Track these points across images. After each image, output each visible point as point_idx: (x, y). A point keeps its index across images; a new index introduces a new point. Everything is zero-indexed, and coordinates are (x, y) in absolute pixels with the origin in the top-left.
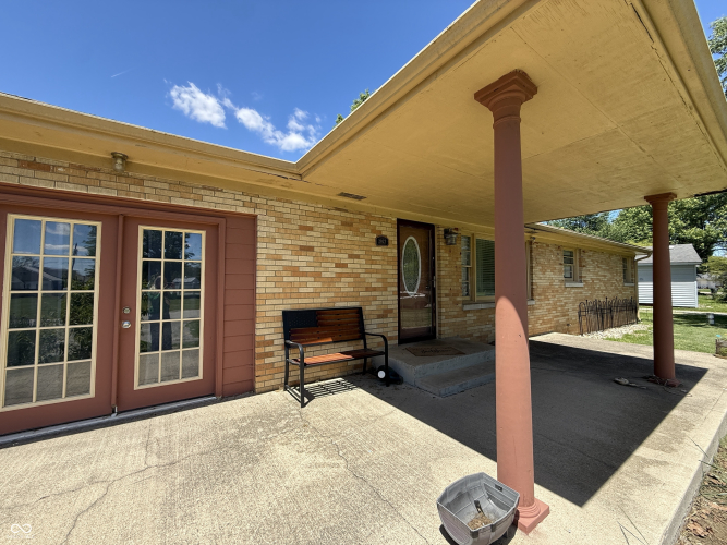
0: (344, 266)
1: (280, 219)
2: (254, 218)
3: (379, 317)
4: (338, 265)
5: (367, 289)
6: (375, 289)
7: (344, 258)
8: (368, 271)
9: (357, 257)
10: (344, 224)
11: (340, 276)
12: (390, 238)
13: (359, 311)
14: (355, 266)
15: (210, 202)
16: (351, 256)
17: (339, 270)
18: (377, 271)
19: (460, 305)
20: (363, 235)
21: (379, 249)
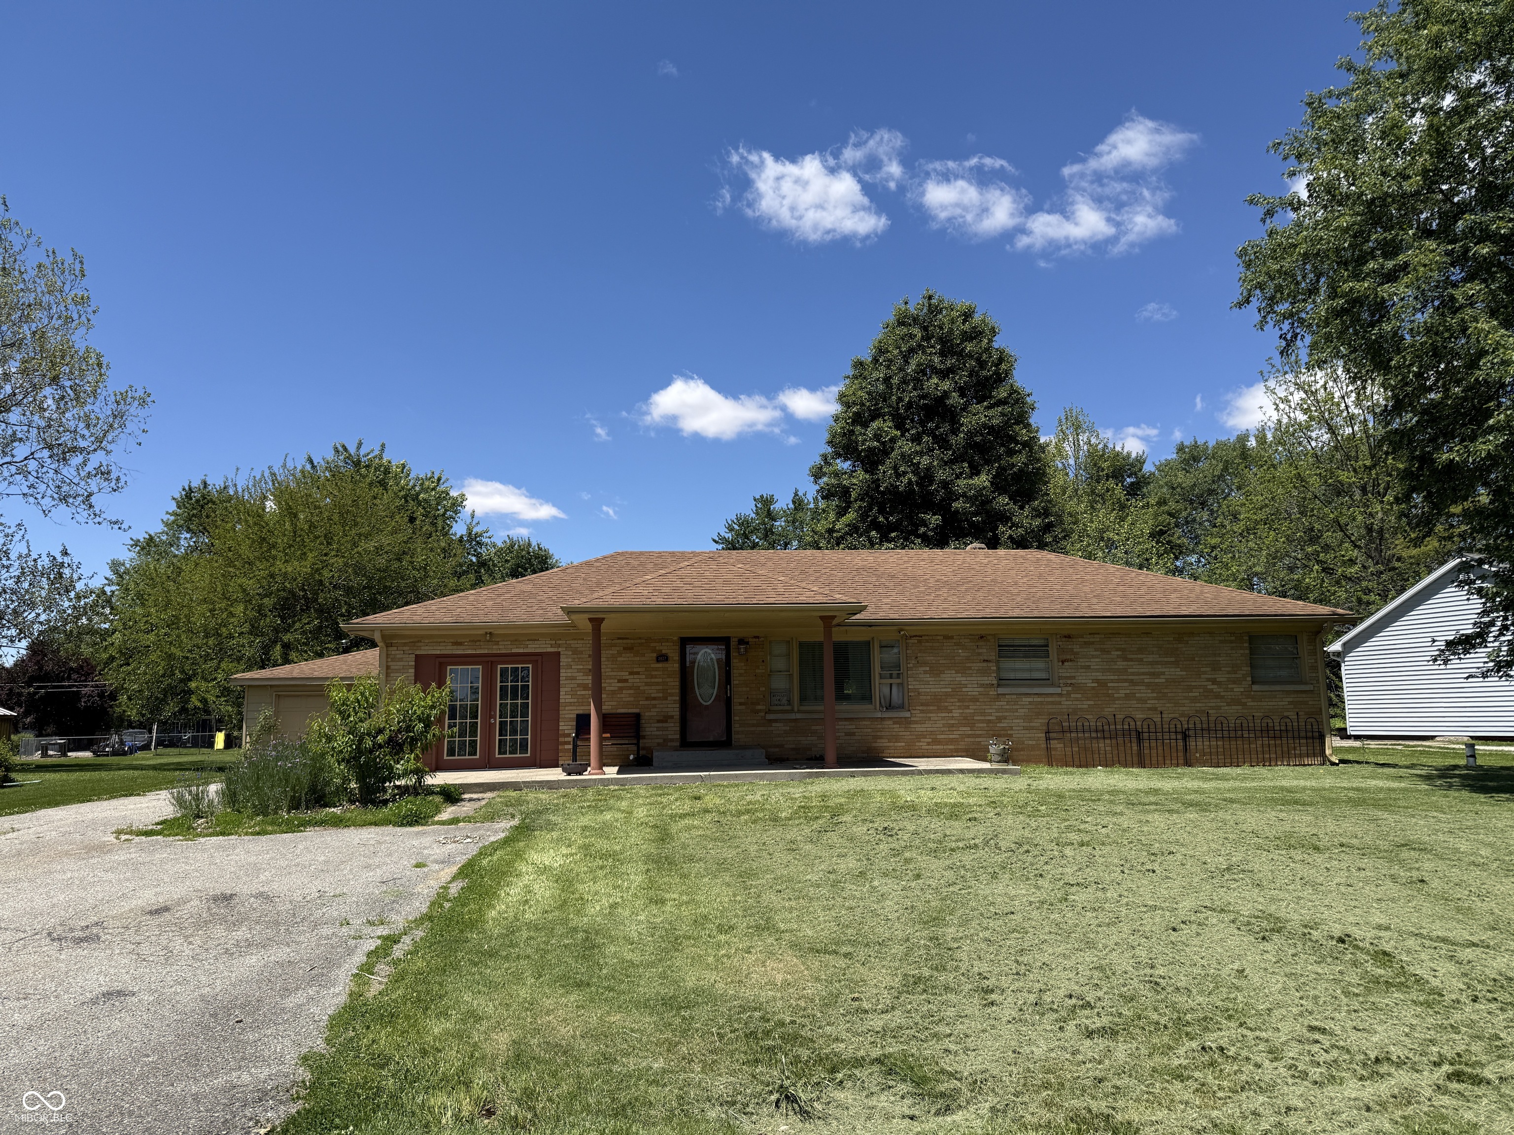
0: (626, 681)
1: (575, 652)
2: (559, 654)
3: (659, 721)
4: (619, 681)
5: (647, 699)
6: (654, 699)
7: (625, 675)
8: (647, 684)
9: (638, 673)
10: (624, 649)
11: (621, 689)
12: (670, 655)
13: (638, 716)
14: (634, 680)
15: (532, 648)
16: (631, 673)
17: (620, 685)
18: (658, 684)
19: (762, 714)
20: (643, 655)
21: (660, 665)
